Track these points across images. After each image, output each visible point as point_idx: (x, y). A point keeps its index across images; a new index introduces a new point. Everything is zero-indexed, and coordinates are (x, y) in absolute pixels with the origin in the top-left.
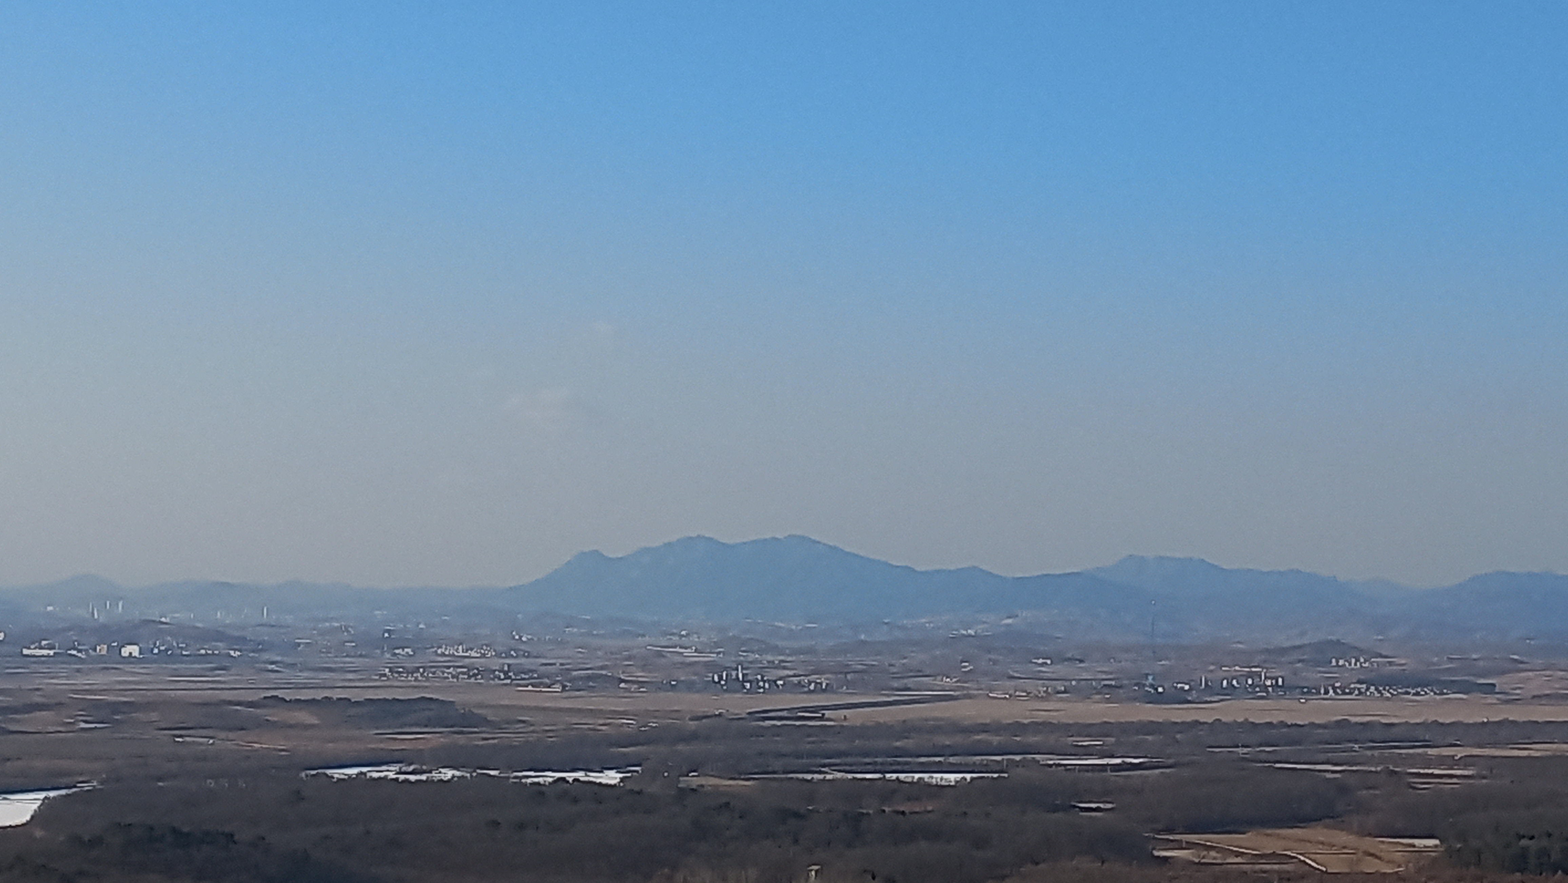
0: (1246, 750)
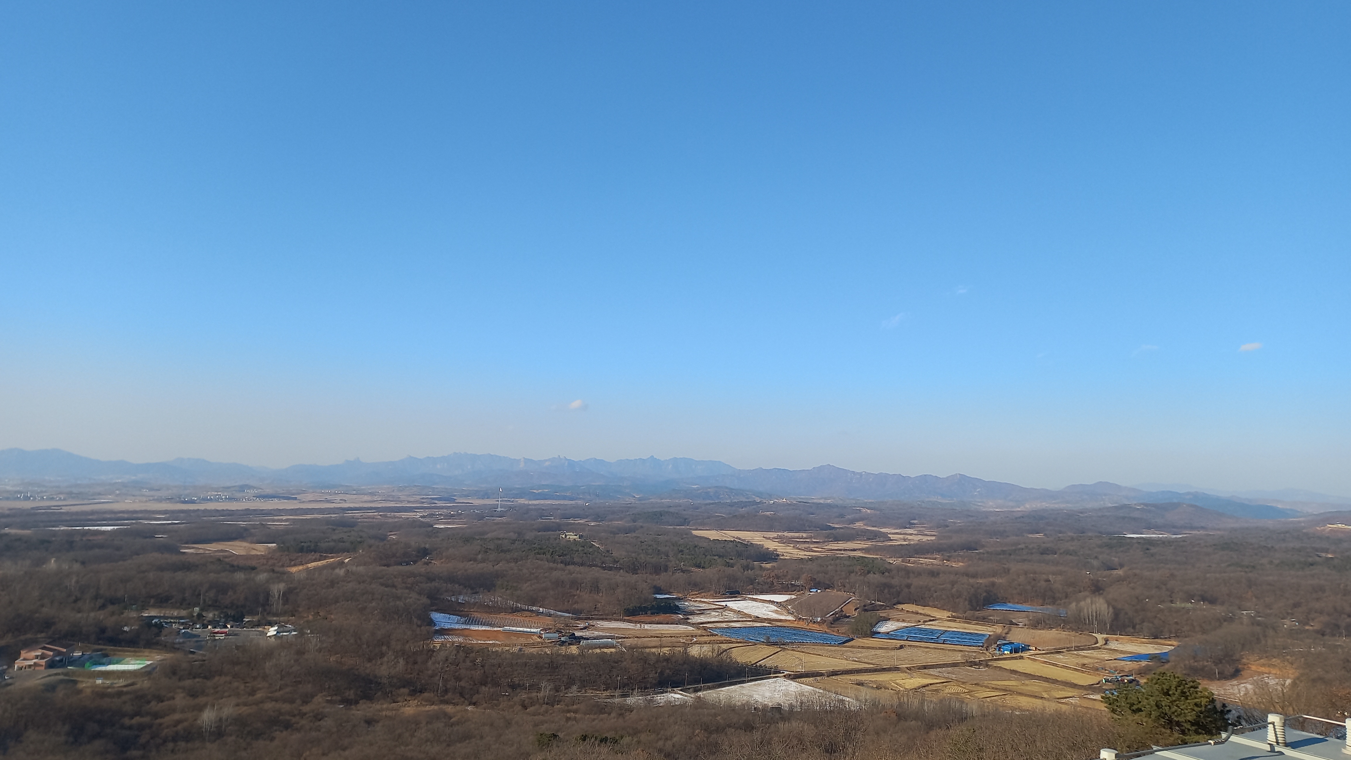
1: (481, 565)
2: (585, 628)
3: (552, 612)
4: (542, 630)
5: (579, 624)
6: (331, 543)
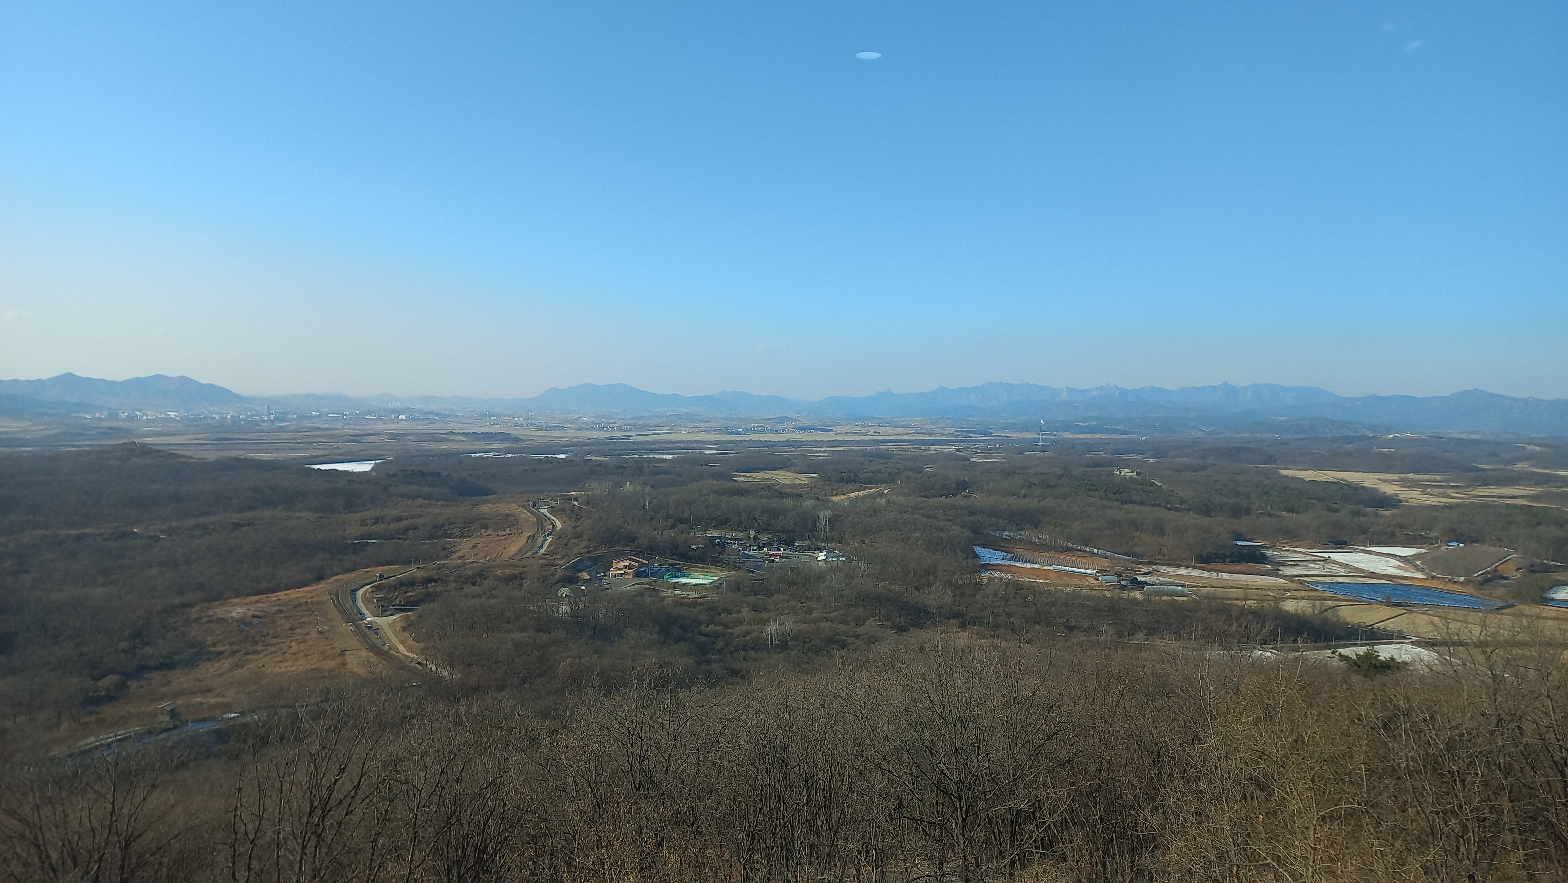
1: (1024, 501)
2: (1149, 573)
3: (1109, 554)
4: (1098, 572)
5: (1142, 568)
6: (870, 474)
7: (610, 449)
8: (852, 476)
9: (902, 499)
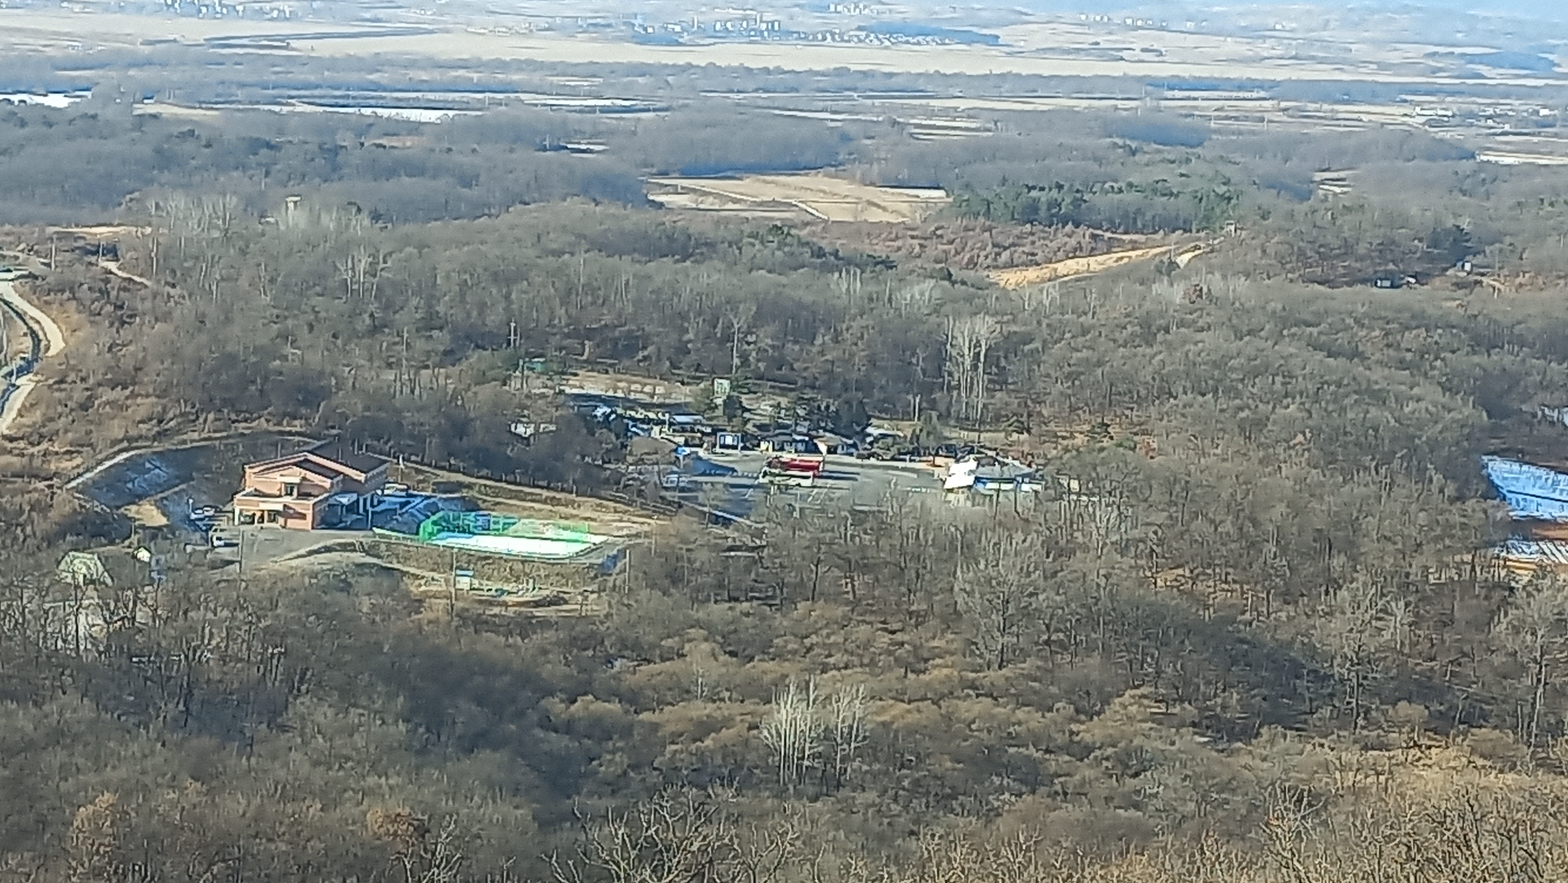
0: (741, 95)
6: (1130, 197)
7: (223, 83)
8: (1068, 200)
9: (1241, 285)
